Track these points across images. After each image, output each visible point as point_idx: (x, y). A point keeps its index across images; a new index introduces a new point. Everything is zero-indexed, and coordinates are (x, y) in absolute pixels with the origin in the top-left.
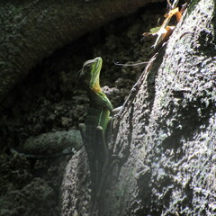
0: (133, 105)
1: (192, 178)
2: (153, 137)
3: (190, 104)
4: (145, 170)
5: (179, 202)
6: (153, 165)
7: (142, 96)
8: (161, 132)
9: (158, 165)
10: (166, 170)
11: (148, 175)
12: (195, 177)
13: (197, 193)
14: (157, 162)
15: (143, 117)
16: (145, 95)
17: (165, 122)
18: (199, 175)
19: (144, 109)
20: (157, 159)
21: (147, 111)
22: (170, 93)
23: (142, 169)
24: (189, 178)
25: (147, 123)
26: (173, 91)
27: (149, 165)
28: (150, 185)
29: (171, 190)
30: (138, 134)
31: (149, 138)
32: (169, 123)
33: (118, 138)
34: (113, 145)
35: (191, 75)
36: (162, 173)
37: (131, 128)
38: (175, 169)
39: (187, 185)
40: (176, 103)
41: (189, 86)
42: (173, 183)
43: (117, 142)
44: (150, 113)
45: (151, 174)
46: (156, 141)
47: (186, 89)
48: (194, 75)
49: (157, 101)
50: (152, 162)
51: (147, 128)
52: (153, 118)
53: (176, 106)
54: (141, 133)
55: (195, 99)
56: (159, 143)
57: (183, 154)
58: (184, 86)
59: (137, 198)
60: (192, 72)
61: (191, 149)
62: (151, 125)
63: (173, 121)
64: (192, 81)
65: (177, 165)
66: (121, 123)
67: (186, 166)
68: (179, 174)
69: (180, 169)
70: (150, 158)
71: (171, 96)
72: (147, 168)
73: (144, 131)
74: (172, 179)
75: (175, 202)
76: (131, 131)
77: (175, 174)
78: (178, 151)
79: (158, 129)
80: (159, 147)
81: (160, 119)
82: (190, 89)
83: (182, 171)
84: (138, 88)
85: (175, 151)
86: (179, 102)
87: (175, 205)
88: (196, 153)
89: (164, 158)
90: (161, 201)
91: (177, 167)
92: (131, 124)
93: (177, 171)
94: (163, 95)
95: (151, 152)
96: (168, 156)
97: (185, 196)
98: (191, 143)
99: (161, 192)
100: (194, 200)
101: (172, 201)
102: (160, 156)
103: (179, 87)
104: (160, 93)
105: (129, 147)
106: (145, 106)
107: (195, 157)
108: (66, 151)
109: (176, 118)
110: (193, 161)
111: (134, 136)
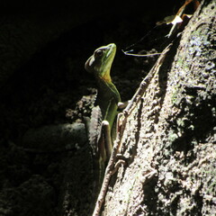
0: (142, 101)
1: (202, 184)
2: (162, 137)
3: (204, 102)
4: (152, 173)
5: (187, 211)
6: (161, 167)
7: (152, 91)
8: (171, 131)
9: (166, 169)
10: (175, 173)
11: (155, 178)
12: (205, 183)
13: (207, 201)
14: (165, 165)
15: (153, 114)
16: (156, 90)
17: (175, 121)
18: (210, 182)
19: (154, 105)
20: (165, 161)
21: (157, 107)
22: (183, 89)
23: (148, 171)
24: (199, 184)
25: (157, 121)
26: (186, 88)
27: (157, 167)
28: (157, 190)
29: (179, 197)
30: (147, 132)
31: (157, 138)
32: (180, 122)
33: (125, 136)
34: (119, 143)
35: (206, 71)
36: (169, 177)
37: (139, 126)
38: (184, 173)
39: (197, 192)
40: (188, 101)
41: (203, 82)
42: (181, 188)
43: (123, 141)
44: (160, 110)
45: (158, 177)
46: (164, 142)
47: (200, 85)
48: (210, 71)
49: (168, 98)
50: (160, 164)
51: (156, 126)
52: (163, 116)
53: (189, 105)
54: (150, 132)
55: (209, 97)
56: (168, 144)
57: (193, 157)
58: (199, 83)
59: (142, 204)
60: (208, 67)
61: (203, 152)
62: (160, 124)
63: (185, 121)
64: (207, 78)
65: (186, 169)
66: (128, 119)
67: (196, 170)
68: (188, 179)
69: (189, 174)
70: (158, 161)
71: (183, 93)
72: (154, 171)
73: (153, 129)
74: (181, 184)
75: (183, 210)
76: (139, 129)
77: (184, 179)
78: (189, 154)
79: (168, 128)
80: (168, 148)
81: (170, 117)
82: (204, 86)
83: (192, 176)
84: (148, 82)
85: (185, 154)
86: (191, 100)
87: (183, 213)
88: (208, 157)
89: (172, 161)
90: (168, 207)
91: (187, 171)
92: (139, 120)
93: (187, 176)
94: (174, 91)
95: (159, 154)
96: (177, 158)
97: (194, 204)
98: (203, 146)
99: (168, 198)
100: (204, 209)
101: (180, 208)
102: (168, 158)
103: (192, 83)
104: (171, 89)
105: (135, 147)
106: (155, 102)
107: (207, 162)
108: (69, 146)
109: (188, 117)
110: (204, 165)
111: (142, 134)
